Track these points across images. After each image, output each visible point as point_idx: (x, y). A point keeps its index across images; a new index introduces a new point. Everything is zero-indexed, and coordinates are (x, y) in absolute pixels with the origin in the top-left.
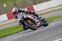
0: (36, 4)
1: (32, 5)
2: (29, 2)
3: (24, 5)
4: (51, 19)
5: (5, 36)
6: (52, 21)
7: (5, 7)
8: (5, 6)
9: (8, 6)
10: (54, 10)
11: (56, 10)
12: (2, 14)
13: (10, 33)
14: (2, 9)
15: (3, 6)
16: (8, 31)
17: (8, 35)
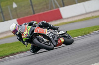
0: (64, 6)
1: (58, 8)
2: (54, 2)
3: (45, 6)
4: (88, 31)
5: (13, 54)
6: (88, 33)
7: (16, 8)
8: (15, 6)
9: (19, 7)
10: (93, 16)
11: (96, 17)
12: (10, 19)
13: (21, 50)
14: (10, 11)
15: (12, 6)
16: (18, 46)
17: (18, 53)
